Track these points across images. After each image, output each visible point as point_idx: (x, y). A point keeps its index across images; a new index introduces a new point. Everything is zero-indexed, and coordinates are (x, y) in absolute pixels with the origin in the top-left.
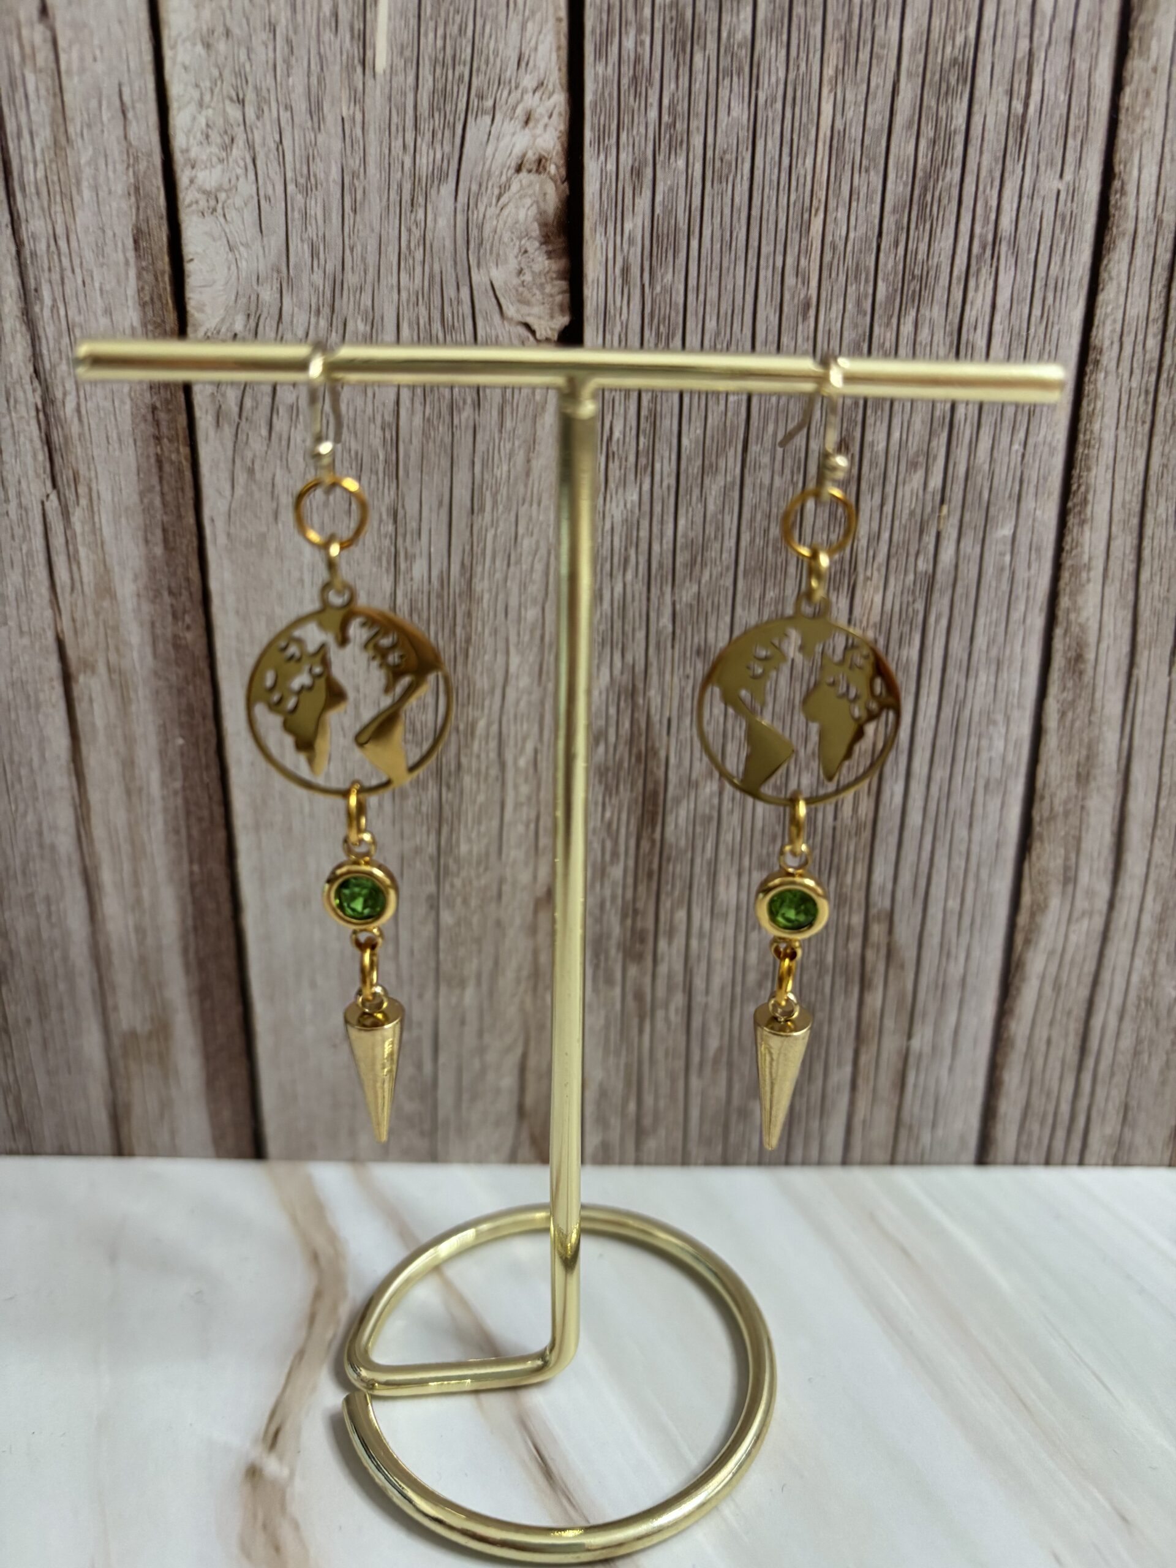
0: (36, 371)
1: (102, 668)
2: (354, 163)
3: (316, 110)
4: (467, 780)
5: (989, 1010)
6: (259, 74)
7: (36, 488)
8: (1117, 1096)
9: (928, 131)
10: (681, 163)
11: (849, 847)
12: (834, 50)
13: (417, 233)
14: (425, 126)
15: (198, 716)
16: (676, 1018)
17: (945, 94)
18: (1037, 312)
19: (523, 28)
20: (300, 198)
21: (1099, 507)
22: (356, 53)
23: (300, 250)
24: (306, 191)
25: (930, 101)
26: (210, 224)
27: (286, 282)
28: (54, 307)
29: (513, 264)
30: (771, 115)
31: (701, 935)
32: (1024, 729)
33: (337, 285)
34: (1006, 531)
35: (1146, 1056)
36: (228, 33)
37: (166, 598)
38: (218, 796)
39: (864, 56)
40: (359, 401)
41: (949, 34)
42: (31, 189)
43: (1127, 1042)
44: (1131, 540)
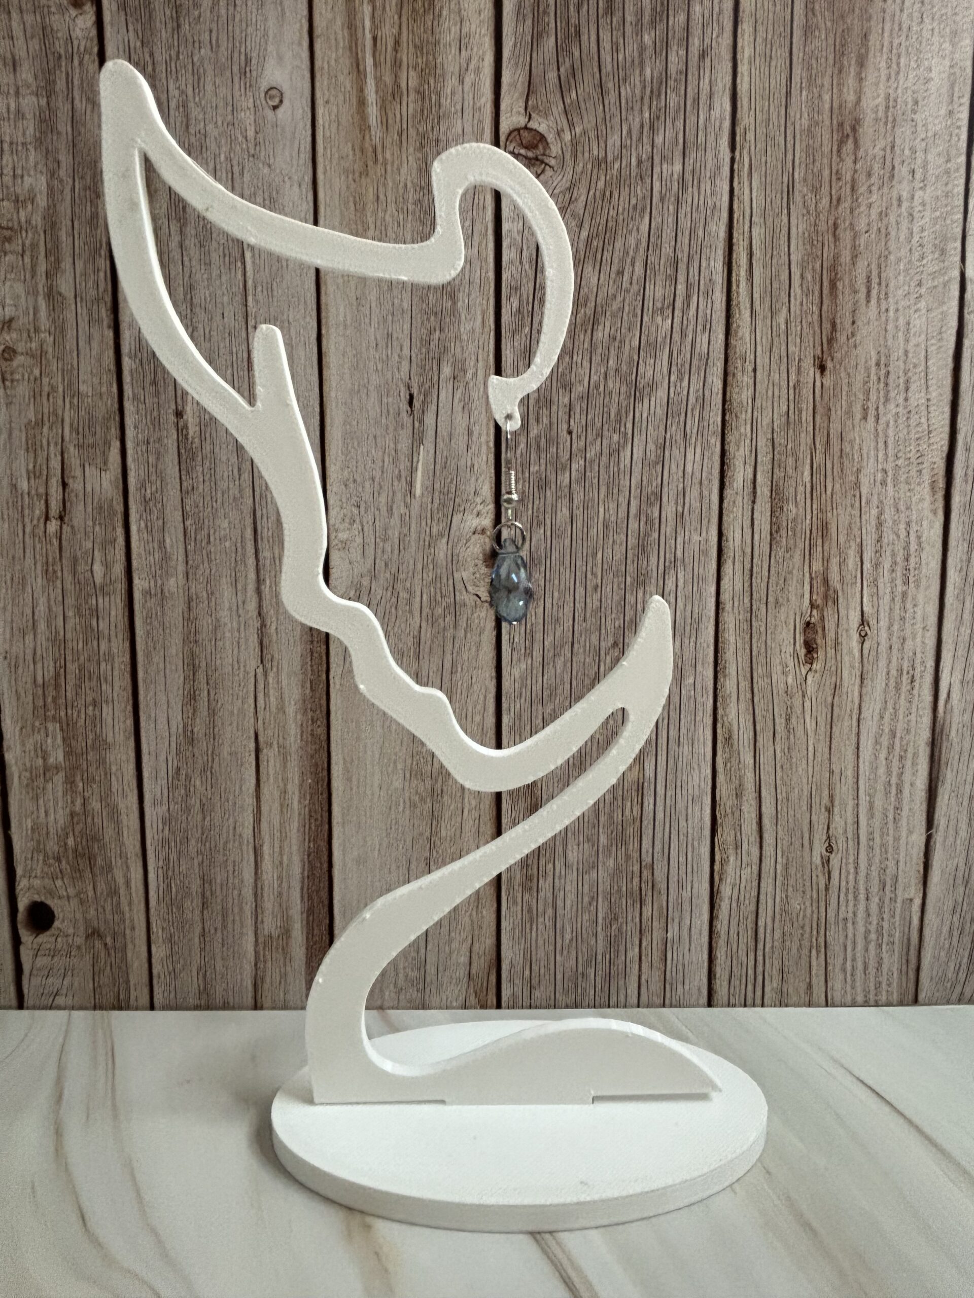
0: (260, 614)
1: (276, 746)
2: (405, 530)
3: (390, 510)
4: (446, 798)
5: (706, 917)
6: (367, 496)
7: (253, 663)
8: (776, 964)
9: (643, 519)
10: (542, 531)
11: (630, 831)
12: (603, 490)
13: (431, 558)
14: (436, 517)
15: (320, 769)
16: (550, 924)
17: (650, 504)
18: (695, 588)
19: (477, 480)
20: (381, 544)
21: (732, 670)
22: (408, 488)
23: (380, 564)
24: (385, 541)
25: (643, 507)
26: (342, 553)
27: (374, 577)
28: (270, 587)
29: (472, 570)
30: (578, 513)
31: (560, 878)
32: (709, 771)
33: (395, 579)
34: (691, 681)
35: (788, 943)
36: (355, 481)
37: (310, 714)
38: (326, 808)
39: (615, 491)
40: (403, 625)
41: (650, 482)
42: (265, 539)
43: (777, 935)
44: (748, 684)
